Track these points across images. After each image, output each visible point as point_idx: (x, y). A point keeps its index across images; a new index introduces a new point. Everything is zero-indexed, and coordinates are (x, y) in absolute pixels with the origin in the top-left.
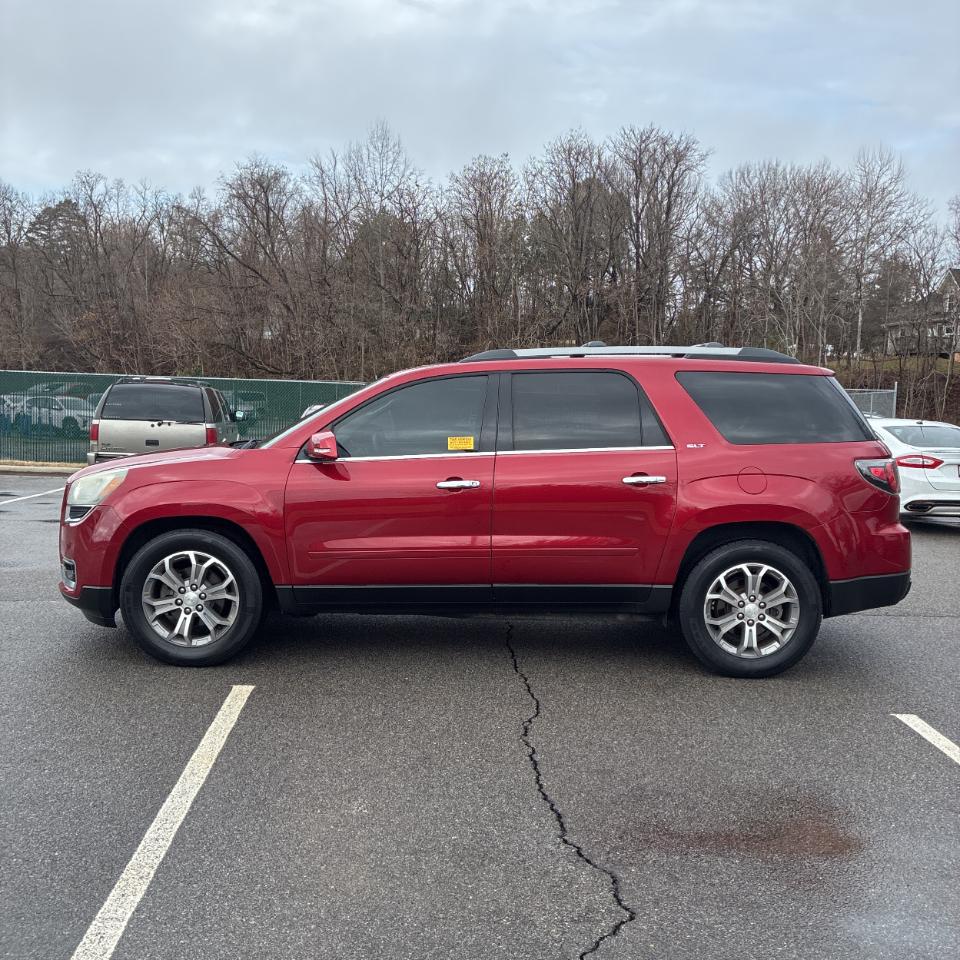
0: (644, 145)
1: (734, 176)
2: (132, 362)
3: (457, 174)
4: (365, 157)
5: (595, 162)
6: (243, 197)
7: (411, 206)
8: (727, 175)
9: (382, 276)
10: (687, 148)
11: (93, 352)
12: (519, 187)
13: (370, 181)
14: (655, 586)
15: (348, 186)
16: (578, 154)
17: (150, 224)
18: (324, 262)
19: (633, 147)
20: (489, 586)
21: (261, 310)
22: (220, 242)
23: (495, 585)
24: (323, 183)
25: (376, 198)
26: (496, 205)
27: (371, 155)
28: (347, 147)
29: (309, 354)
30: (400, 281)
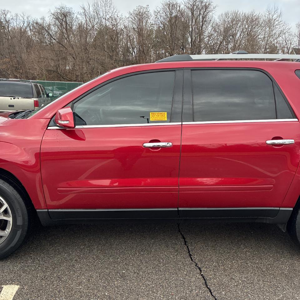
0: (194, 3)
1: (223, 16)
2: (21, 76)
3: (131, 12)
4: (100, 5)
5: (178, 9)
6: (57, 19)
7: (115, 23)
8: (221, 15)
9: (106, 48)
10: (209, 4)
11: (8, 73)
12: (152, 17)
13: (101, 14)
14: (281, 209)
15: (94, 16)
16: (172, 6)
17: (26, 28)
18: (86, 42)
19: (191, 3)
20: (176, 209)
21: (65, 58)
22: (50, 34)
23: (180, 209)
24: (85, 15)
25: (104, 21)
26: (144, 24)
27: (102, 4)
28: (93, 2)
29: (81, 74)
30: (112, 49)
